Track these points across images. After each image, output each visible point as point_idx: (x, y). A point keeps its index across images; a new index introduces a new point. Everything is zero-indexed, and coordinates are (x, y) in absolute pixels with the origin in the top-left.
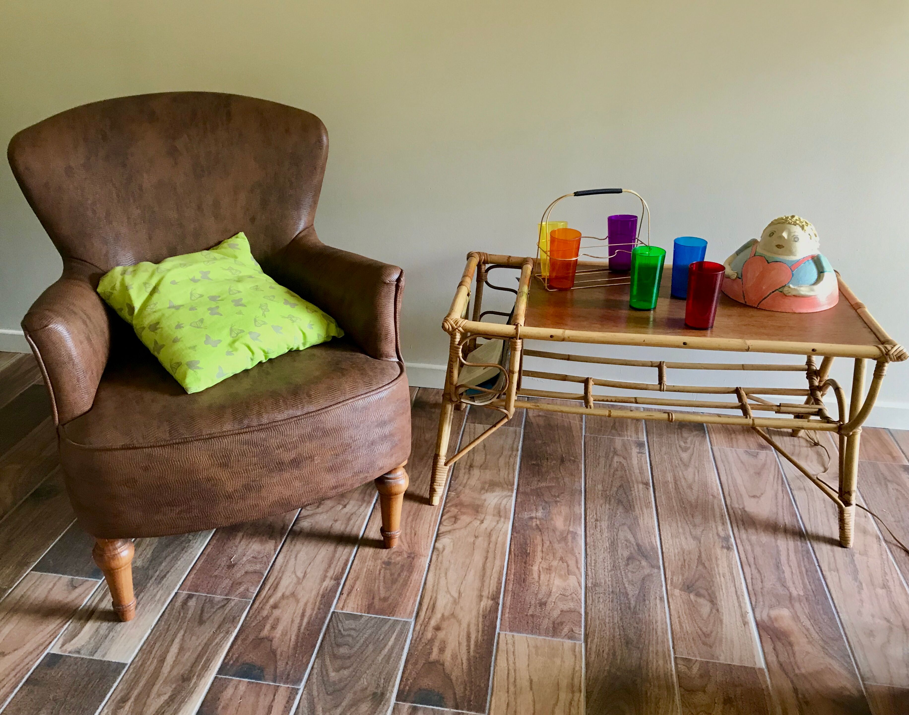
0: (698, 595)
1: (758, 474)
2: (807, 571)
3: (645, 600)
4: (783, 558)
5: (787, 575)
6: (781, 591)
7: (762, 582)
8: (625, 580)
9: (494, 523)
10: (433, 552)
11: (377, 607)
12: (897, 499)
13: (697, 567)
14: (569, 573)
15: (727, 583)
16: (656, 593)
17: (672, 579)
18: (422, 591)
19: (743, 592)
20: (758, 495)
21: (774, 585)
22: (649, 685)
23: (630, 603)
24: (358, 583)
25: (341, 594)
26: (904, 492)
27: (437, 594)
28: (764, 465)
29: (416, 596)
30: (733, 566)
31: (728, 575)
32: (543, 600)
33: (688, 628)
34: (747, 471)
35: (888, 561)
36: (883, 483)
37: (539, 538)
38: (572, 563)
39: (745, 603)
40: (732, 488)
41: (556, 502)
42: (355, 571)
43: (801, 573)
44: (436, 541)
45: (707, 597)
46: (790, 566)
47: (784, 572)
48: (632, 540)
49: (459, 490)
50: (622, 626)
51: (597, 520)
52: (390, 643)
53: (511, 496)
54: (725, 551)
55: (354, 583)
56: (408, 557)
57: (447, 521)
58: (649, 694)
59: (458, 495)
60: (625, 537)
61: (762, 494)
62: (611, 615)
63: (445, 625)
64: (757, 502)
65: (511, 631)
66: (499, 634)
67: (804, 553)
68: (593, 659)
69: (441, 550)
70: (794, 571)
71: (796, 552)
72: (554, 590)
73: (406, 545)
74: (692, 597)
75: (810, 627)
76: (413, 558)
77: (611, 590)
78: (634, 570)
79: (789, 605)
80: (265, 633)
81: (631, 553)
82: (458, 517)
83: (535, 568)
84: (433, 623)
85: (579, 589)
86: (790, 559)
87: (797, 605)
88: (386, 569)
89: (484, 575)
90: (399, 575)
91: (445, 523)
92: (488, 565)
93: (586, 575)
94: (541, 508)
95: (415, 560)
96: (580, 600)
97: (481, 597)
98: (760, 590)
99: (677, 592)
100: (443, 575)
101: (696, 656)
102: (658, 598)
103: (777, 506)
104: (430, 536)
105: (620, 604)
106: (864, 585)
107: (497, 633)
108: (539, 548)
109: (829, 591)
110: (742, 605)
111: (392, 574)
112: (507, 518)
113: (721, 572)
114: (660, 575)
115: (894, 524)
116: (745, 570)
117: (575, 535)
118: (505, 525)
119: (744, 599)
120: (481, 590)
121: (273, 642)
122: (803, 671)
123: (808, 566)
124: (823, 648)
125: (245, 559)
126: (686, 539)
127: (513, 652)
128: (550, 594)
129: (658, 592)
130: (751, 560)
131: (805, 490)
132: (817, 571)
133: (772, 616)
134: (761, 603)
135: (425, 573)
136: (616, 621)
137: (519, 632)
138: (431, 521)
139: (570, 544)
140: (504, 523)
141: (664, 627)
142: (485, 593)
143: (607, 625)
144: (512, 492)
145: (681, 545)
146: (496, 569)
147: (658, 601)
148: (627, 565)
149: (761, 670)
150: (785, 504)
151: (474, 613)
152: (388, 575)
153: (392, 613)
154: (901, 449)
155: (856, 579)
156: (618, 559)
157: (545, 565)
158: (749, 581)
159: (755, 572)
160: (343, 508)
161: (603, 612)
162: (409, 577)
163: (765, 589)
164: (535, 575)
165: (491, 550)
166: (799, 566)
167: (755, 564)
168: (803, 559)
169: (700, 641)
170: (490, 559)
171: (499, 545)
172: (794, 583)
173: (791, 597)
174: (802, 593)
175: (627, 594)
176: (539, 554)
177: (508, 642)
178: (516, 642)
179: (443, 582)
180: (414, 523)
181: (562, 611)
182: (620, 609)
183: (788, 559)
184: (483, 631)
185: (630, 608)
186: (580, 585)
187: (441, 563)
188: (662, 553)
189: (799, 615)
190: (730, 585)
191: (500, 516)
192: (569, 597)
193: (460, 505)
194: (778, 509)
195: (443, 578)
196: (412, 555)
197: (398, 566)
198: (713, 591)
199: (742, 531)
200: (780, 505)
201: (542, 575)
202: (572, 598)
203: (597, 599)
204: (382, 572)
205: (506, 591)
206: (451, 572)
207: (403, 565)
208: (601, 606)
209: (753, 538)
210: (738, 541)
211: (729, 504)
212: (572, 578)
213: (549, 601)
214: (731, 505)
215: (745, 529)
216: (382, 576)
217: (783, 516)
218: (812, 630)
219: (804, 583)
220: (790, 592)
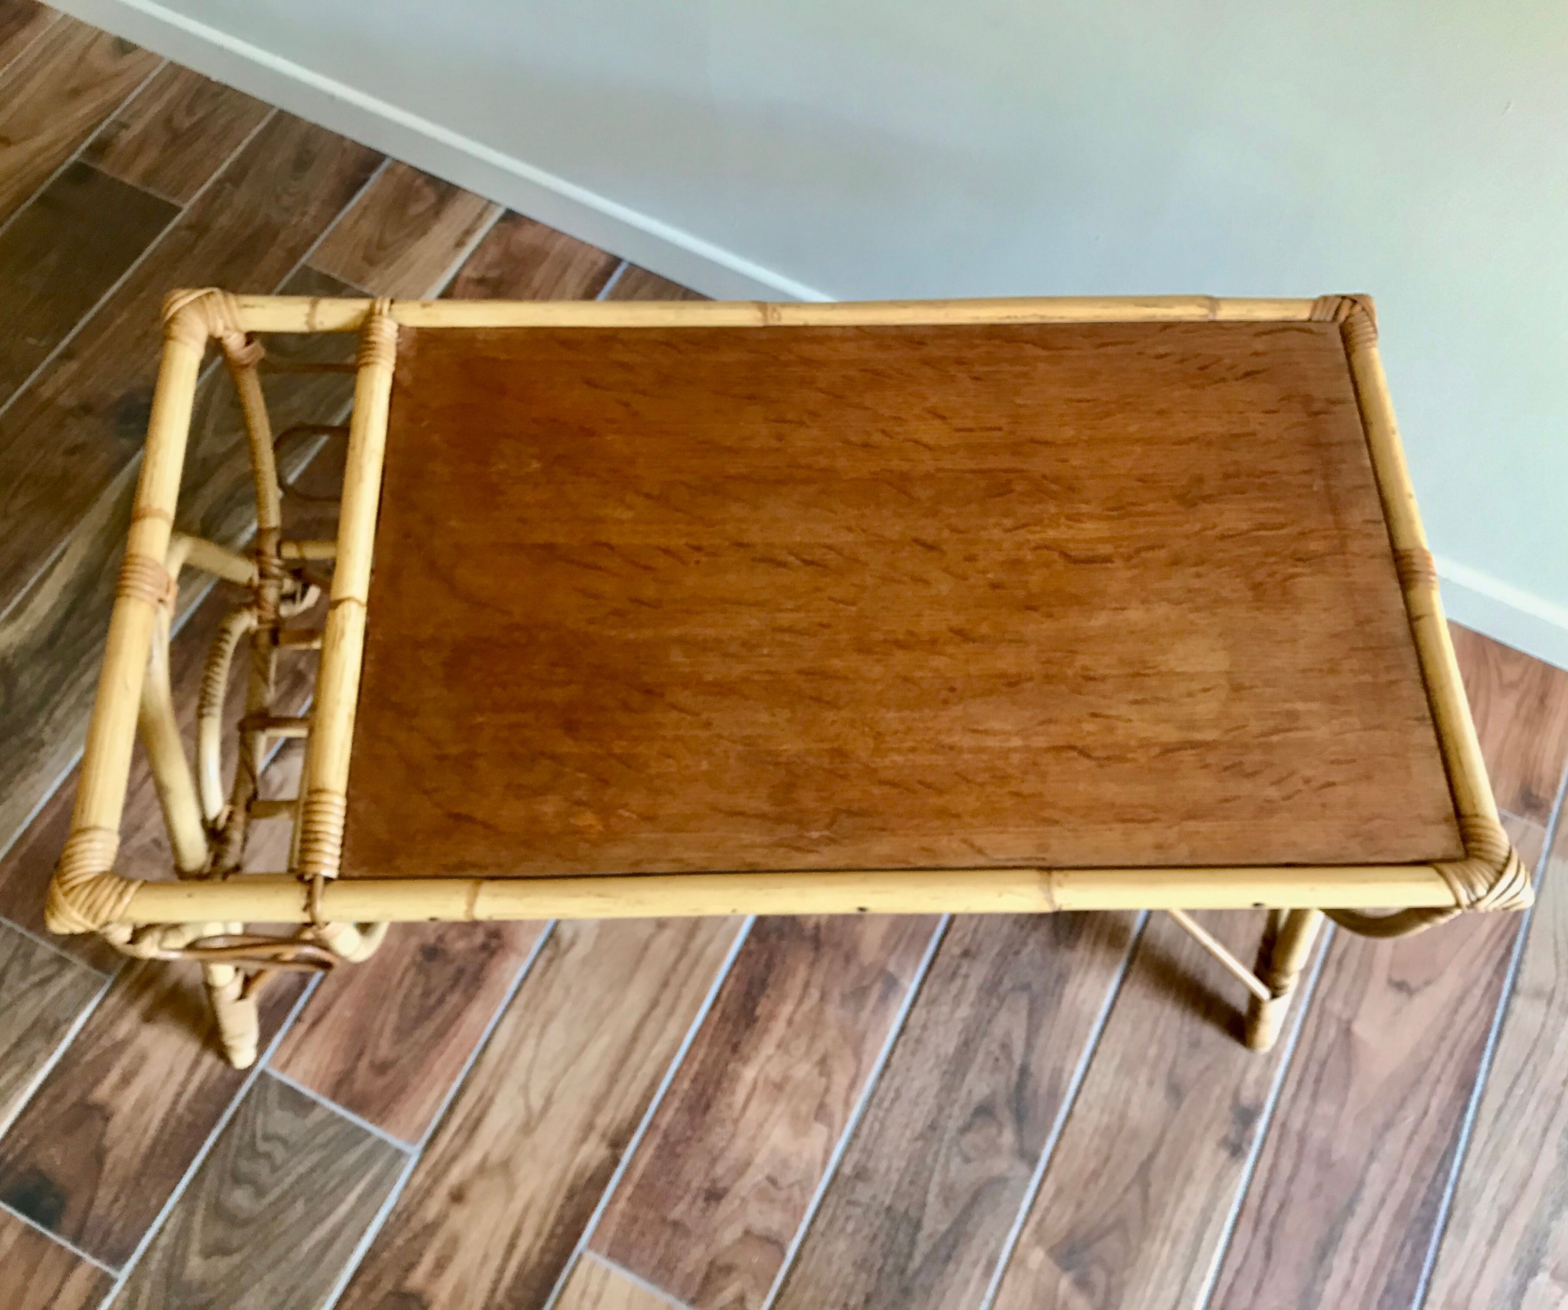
0: (1083, 1284)
2: (1387, 1290)
3: (948, 1258)
4: (1354, 1228)
7: (1257, 1291)
8: (937, 1178)
11: (358, 1086)
13: (1127, 1190)
14: (821, 1112)
15: (1168, 1267)
16: (987, 1243)
17: (1048, 1210)
18: (472, 1068)
20: (1413, 984)
23: (910, 1256)
24: (345, 998)
25: (298, 1019)
27: (497, 1091)
29: (452, 1078)
31: (1188, 1237)
32: (721, 1185)
37: (802, 973)
38: (841, 1080)
45: (1099, 1299)
47: (1327, 1277)
48: (1018, 1048)
52: (343, 1209)
54: (1224, 1155)
55: (336, 996)
56: (484, 947)
60: (1008, 1034)
61: (1427, 983)
62: (851, 1279)
63: (474, 1194)
64: (1397, 1012)
65: (610, 1255)
66: (580, 1257)
67: (1418, 1226)
69: (564, 944)
70: (1356, 1282)
71: (1395, 1220)
72: (759, 1159)
74: (1065, 1284)
77: (887, 1202)
78: (973, 1156)
80: (102, 1093)
81: (994, 1093)
83: (749, 1073)
84: (455, 1176)
85: (817, 1172)
86: (1371, 1236)
88: (419, 971)
89: (623, 1061)
90: (441, 1001)
92: (651, 1028)
93: (855, 1135)
95: (495, 961)
96: (804, 1208)
97: (588, 1128)
99: (1037, 1257)
100: (535, 1030)
102: (984, 1261)
103: (1442, 1038)
105: (885, 1257)
107: (576, 1253)
108: (787, 1009)
111: (426, 994)
113: (1175, 1225)
114: (1026, 1187)
116: (1237, 1238)
117: (891, 984)
120: (597, 1106)
121: (111, 1124)
123: (1398, 1276)
126: (1151, 1083)
128: (743, 1167)
129: (993, 1245)
130: (1272, 1206)
131: (1550, 1003)
135: (501, 1009)
137: (625, 1263)
139: (865, 1014)
142: (603, 1121)
145: (1127, 1102)
146: (660, 1049)
147: (978, 1272)
148: (965, 1129)
150: (1466, 1037)
151: (553, 1175)
152: (418, 991)
153: (381, 1117)
156: (952, 1105)
157: (774, 1072)
158: (1227, 1277)
159: (1258, 1251)
161: (835, 1268)
164: (740, 1097)
165: (675, 981)
166: (1378, 1267)
167: (1273, 1226)
168: (1403, 1246)
170: (660, 1011)
171: (700, 971)
175: (918, 1225)
176: (779, 1028)
177: (589, 1291)
178: (604, 1299)
179: (526, 1054)
181: (747, 1233)
182: (881, 1270)
183: (1363, 1237)
184: (552, 1235)
185: (903, 1271)
186: (825, 1163)
187: (548, 990)
188: (1070, 1115)
190: (1174, 1277)
192: (783, 1195)
194: (1437, 1049)
195: (531, 1042)
196: (494, 943)
197: (451, 970)
198: (1123, 1285)
199: (1304, 1101)
200: (1452, 1034)
201: (754, 1104)
202: (789, 1200)
203: (842, 1220)
204: (407, 983)
205: (652, 1126)
206: (556, 1028)
207: (461, 971)
208: (841, 1245)
209: (1318, 1133)
210: (1274, 1134)
211: (1320, 995)
212: (820, 1131)
213: (733, 1191)
214: (1324, 1000)
215: (1314, 1097)
216: (403, 991)
217: (1438, 1080)
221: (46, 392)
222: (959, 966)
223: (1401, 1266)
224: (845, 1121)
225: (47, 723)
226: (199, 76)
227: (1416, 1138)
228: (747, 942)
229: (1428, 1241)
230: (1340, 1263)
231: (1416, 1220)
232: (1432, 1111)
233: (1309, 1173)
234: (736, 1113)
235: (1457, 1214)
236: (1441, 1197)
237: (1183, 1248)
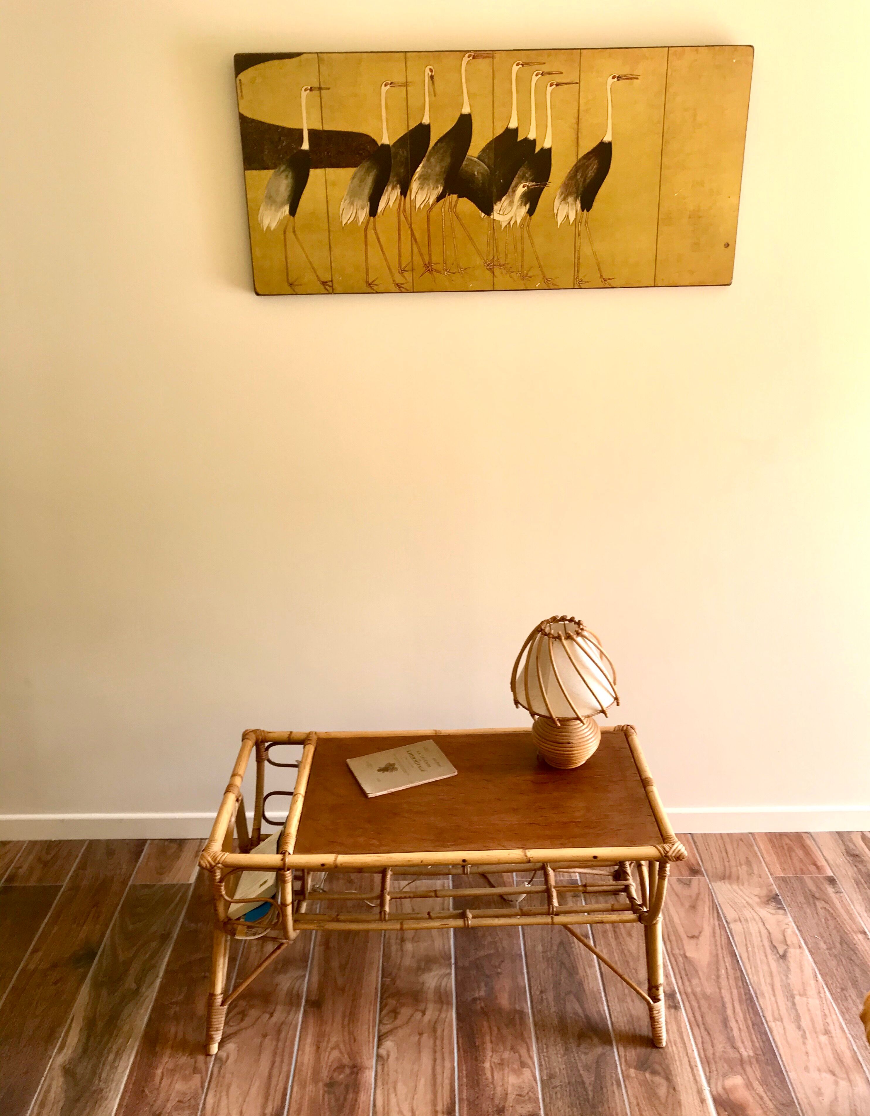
0: (654, 1072)
1: (693, 907)
2: (753, 1025)
3: (602, 1088)
4: (729, 1012)
5: (736, 1032)
6: (732, 1054)
7: (713, 1046)
8: (579, 1065)
9: (437, 1013)
10: (377, 1061)
12: (826, 920)
14: (523, 1065)
15: (679, 1052)
16: (612, 1076)
17: (625, 1056)
19: (695, 1062)
20: (696, 935)
21: (725, 1048)
23: (587, 1094)
26: (832, 911)
28: (698, 894)
30: (683, 1029)
31: (678, 1040)
32: (501, 1106)
34: (682, 904)
35: (826, 1000)
36: (811, 902)
37: (485, 1024)
38: (523, 1052)
39: (700, 1076)
40: (670, 929)
41: (498, 974)
42: (296, 1101)
43: (748, 1028)
44: (378, 1047)
45: (663, 1074)
46: (737, 1021)
47: (732, 1030)
48: (580, 1011)
49: (394, 974)
51: (542, 992)
53: (450, 974)
54: (673, 1011)
56: (352, 1073)
57: (386, 1018)
59: (394, 980)
60: (574, 1009)
61: (700, 933)
64: (697, 944)
67: (748, 1002)
69: (385, 1056)
70: (741, 1027)
71: (740, 1002)
72: (510, 1091)
73: (346, 1056)
74: (648, 1075)
75: (763, 1094)
76: (357, 1073)
77: (567, 1081)
78: (587, 1051)
79: (742, 1071)
81: (582, 1030)
82: (398, 1011)
83: (487, 1065)
85: (534, 1084)
86: (736, 1011)
87: (748, 1069)
88: (329, 1093)
89: (434, 1084)
90: (345, 1099)
91: (385, 1022)
92: (438, 1069)
93: (540, 1066)
94: (483, 984)
95: (360, 1075)
96: (538, 1098)
98: (711, 1056)
99: (632, 1072)
100: (392, 1091)
102: (614, 1082)
103: (716, 946)
104: (371, 1041)
105: (578, 1099)
106: (807, 1033)
108: (487, 1038)
109: (777, 1047)
110: (697, 1078)
111: (337, 1100)
112: (449, 1003)
113: (672, 1039)
115: (827, 952)
116: (695, 1033)
117: (521, 1014)
118: (449, 1014)
119: (698, 1070)
120: (434, 1104)
123: (754, 1018)
125: (169, 1105)
126: (633, 1001)
128: (505, 1096)
129: (614, 1076)
130: (699, 1019)
131: (741, 922)
132: (762, 1023)
133: (727, 1087)
134: (715, 1072)
135: (372, 1091)
138: (369, 1020)
139: (518, 1027)
140: (448, 1010)
142: (439, 1108)
144: (451, 969)
145: (629, 1009)
146: (447, 1073)
147: (615, 1086)
148: (579, 1045)
150: (723, 942)
152: (333, 1100)
154: (823, 856)
155: (799, 1027)
156: (569, 1039)
157: (496, 1060)
158: (700, 1046)
159: (705, 1034)
160: (269, 1018)
161: (562, 1111)
162: (356, 1100)
163: (717, 1054)
164: (489, 1074)
165: (438, 1049)
166: (745, 1019)
167: (704, 1024)
168: (748, 1010)
170: (438, 1062)
171: (446, 1041)
172: (743, 1042)
173: (742, 1061)
174: (751, 1053)
175: (583, 1083)
176: (489, 1047)
179: (393, 1100)
180: (351, 1025)
182: (580, 1104)
183: (734, 1013)
185: (588, 1100)
186: (535, 1080)
187: (388, 1075)
189: (751, 1080)
190: (683, 1054)
191: (442, 1002)
192: (527, 1098)
193: (398, 994)
194: (717, 950)
195: (392, 1096)
196: (355, 1070)
197: (343, 1086)
198: (668, 1066)
199: (687, 983)
200: (719, 943)
201: (495, 1074)
202: (530, 1098)
203: (554, 1095)
204: (326, 1099)
205: (461, 1100)
206: (400, 1086)
207: (347, 1086)
208: (560, 1103)
209: (698, 990)
210: (684, 996)
211: (669, 950)
212: (527, 1072)
213: (507, 1105)
214: (671, 952)
215: (689, 980)
216: (326, 1103)
217: (724, 957)
218: (766, 1098)
219: (752, 1041)
220: (741, 1055)
221: (32, 967)
222: (542, 997)
223: (752, 1015)
224: (534, 1063)
225: (100, 1081)
226: (46, 841)
227: (729, 977)
228: (458, 1024)
229: (755, 1004)
230: (733, 1024)
231: (747, 1000)
232: (728, 968)
233: (704, 1003)
234: (490, 1080)
235: (758, 992)
236: (749, 990)
237: (680, 1045)
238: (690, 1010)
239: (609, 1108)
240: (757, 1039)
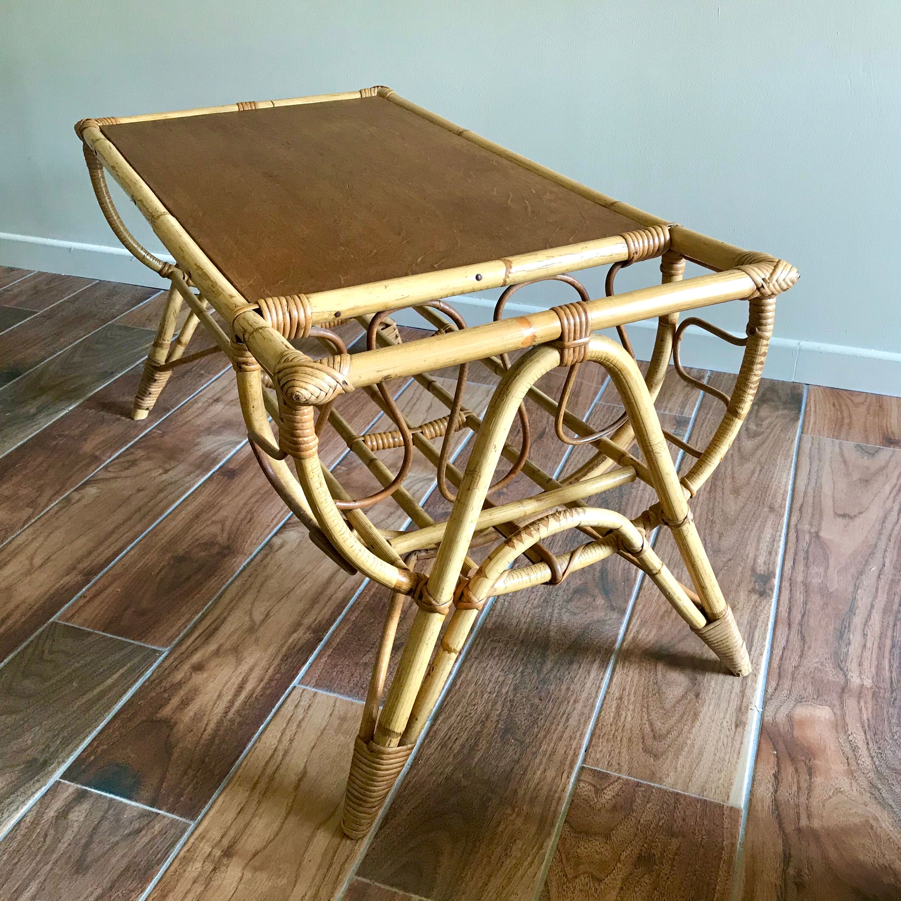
0: (674, 665)
1: (866, 481)
2: (893, 646)
3: (572, 663)
4: (858, 620)
5: (854, 649)
6: (831, 675)
7: (801, 657)
8: (553, 624)
10: (262, 549)
11: (123, 623)
17: (638, 633)
18: (209, 608)
20: (852, 514)
21: (822, 665)
22: (509, 811)
23: (543, 664)
24: (118, 583)
25: (82, 596)
27: (228, 615)
28: (883, 468)
29: (197, 612)
30: (759, 624)
33: (629, 719)
34: (848, 474)
39: (754, 690)
40: (810, 499)
42: (126, 564)
43: (881, 649)
44: (275, 534)
45: (688, 671)
46: (865, 635)
47: (848, 645)
50: (512, 701)
52: (110, 681)
54: (755, 596)
55: (111, 583)
56: (218, 554)
58: (500, 829)
61: (860, 513)
62: (501, 679)
64: (846, 526)
65: (316, 686)
66: (294, 688)
68: (431, 751)
69: (276, 548)
70: (869, 644)
73: (226, 534)
74: (661, 667)
75: (861, 744)
76: (224, 557)
77: (521, 639)
78: (576, 611)
79: (837, 703)
81: (585, 583)
84: (196, 659)
86: (870, 623)
87: (851, 703)
88: (172, 567)
90: (189, 578)
93: (491, 610)
95: (228, 558)
97: (297, 626)
98: (791, 670)
100: (256, 586)
101: (620, 771)
103: (880, 534)
105: (524, 666)
107: (291, 686)
110: (748, 691)
111: (177, 577)
114: (620, 623)
116: (779, 632)
120: (304, 615)
122: (816, 824)
124: (872, 785)
127: (300, 722)
130: (797, 616)
133: (796, 717)
134: (785, 692)
135: (229, 581)
136: (504, 691)
137: (329, 688)
140: (400, 517)
141: (586, 711)
142: (307, 622)
143: (486, 696)
147: (595, 667)
148: (569, 600)
149: (734, 811)
151: (272, 649)
152: (171, 577)
153: (142, 635)
158: (778, 652)
159: (795, 638)
160: (162, 474)
162: (200, 583)
163: (802, 669)
166: (882, 636)
167: (800, 626)
169: (641, 745)
172: (860, 664)
173: (844, 689)
174: (868, 683)
177: (302, 703)
178: (314, 706)
179: (250, 596)
180: (258, 504)
183: (866, 624)
184: (272, 680)
187: (264, 567)
188: (640, 588)
189: (848, 720)
194: (879, 539)
195: (253, 591)
196: (226, 552)
197: (195, 565)
199: (800, 567)
200: (886, 533)
204: (164, 572)
206: (272, 583)
207: (202, 565)
209: (816, 581)
210: (786, 584)
211: (793, 523)
214: (796, 526)
215: (807, 566)
216: (160, 577)
217: (886, 551)
218: (863, 751)
219: (879, 667)
220: (847, 681)
227: (882, 577)
230: (856, 638)
232: (887, 564)
233: (816, 601)
238: (787, 602)
239: (568, 689)
240: (891, 666)
